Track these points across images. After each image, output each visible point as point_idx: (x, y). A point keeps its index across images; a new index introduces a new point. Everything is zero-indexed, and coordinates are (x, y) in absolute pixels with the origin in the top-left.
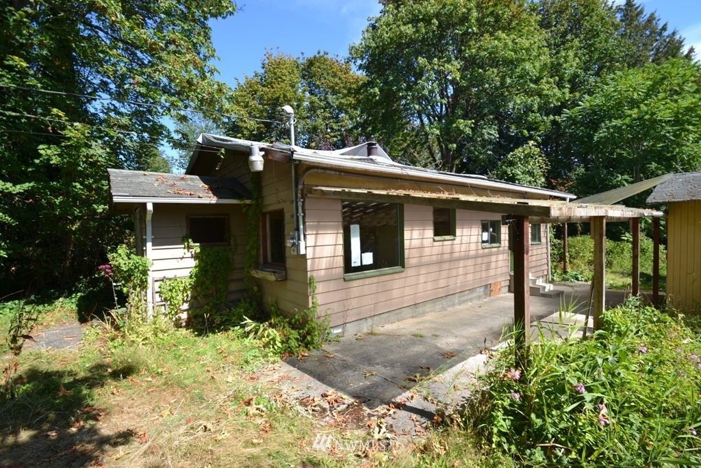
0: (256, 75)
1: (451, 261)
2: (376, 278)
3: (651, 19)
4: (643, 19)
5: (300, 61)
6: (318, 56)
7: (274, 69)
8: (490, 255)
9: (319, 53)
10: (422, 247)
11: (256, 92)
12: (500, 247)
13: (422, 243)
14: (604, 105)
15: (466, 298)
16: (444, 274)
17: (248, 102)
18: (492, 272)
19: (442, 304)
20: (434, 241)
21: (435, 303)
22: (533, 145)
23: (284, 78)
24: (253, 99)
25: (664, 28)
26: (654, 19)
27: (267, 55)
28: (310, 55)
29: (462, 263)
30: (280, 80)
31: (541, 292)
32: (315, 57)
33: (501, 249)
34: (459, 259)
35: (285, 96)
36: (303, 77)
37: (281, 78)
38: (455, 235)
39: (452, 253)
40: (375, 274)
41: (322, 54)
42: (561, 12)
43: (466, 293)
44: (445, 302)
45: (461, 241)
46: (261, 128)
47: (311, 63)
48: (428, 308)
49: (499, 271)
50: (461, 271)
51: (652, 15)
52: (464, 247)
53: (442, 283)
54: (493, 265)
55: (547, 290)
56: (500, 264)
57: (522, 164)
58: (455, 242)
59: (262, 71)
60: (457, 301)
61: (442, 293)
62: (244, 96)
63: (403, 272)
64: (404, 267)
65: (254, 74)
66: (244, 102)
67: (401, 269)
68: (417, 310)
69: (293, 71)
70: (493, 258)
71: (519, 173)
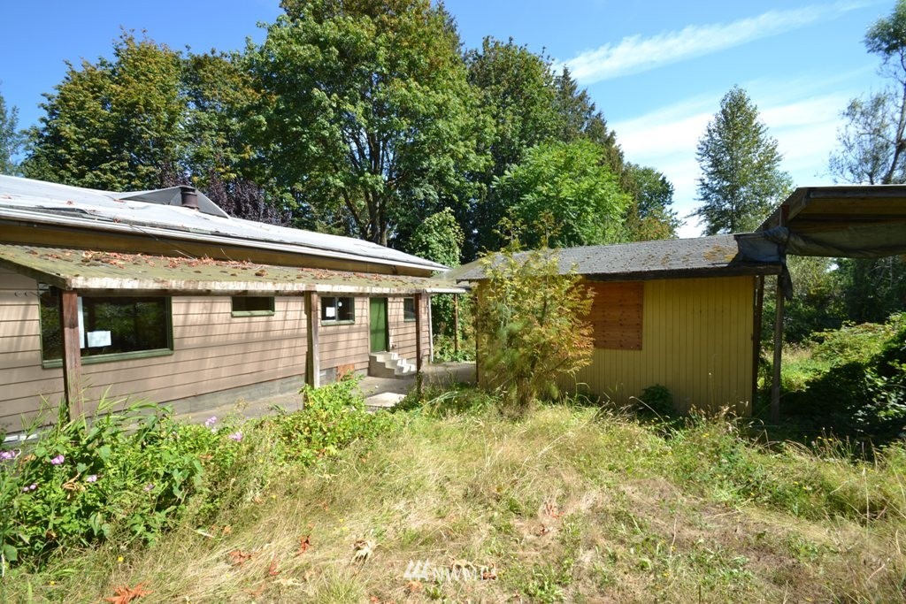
0: (102, 64)
1: (265, 341)
2: (117, 364)
3: (582, 97)
4: (577, 94)
5: (184, 57)
6: (210, 55)
7: (136, 60)
8: (337, 333)
9: (213, 52)
10: (209, 324)
11: (101, 88)
12: (353, 324)
13: (209, 319)
14: (526, 178)
15: (294, 384)
16: (251, 357)
17: (84, 102)
18: (340, 354)
19: (250, 394)
20: (232, 316)
21: (237, 392)
22: (450, 212)
23: (151, 76)
24: (95, 98)
25: (592, 108)
26: (586, 96)
27: (124, 38)
28: (199, 52)
29: (286, 344)
30: (143, 78)
31: (396, 373)
32: (206, 56)
33: (354, 326)
34: (281, 339)
35: (147, 104)
36: (185, 80)
37: (146, 75)
38: (273, 310)
39: (267, 331)
40: (115, 358)
41: (218, 54)
42: (503, 70)
43: (295, 378)
44: (254, 391)
45: (285, 316)
46: (103, 145)
47: (199, 63)
48: (221, 399)
49: (353, 352)
50: (284, 353)
51: (585, 92)
52: (289, 325)
53: (249, 368)
54: (342, 345)
55: (405, 371)
56: (354, 344)
57: (438, 232)
58: (273, 318)
59: (115, 60)
60: (277, 389)
61: (248, 380)
62: (77, 92)
63: (171, 355)
64: (172, 349)
65: (99, 63)
66: (75, 101)
67: (170, 352)
68: (201, 402)
69: (168, 69)
70: (343, 337)
71: (434, 241)
